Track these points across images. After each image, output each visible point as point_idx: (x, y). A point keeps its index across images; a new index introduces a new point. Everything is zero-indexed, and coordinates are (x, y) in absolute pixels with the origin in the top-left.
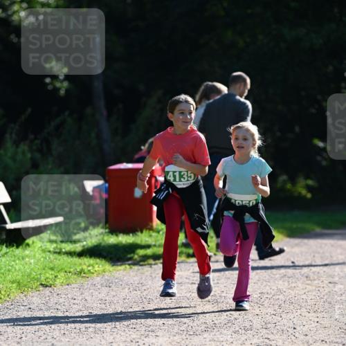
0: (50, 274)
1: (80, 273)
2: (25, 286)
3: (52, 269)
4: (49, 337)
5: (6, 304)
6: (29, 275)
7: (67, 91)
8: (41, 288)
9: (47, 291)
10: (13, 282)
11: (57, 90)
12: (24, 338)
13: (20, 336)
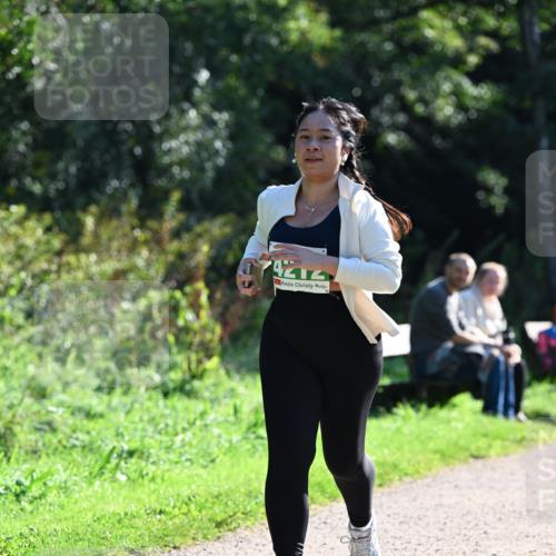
0: (482, 442)
1: (521, 441)
2: (451, 457)
3: (485, 435)
4: (481, 523)
5: (427, 481)
6: (456, 444)
7: (506, 209)
8: (471, 460)
9: (479, 464)
10: (435, 452)
11: (491, 208)
12: (449, 524)
13: (443, 521)
